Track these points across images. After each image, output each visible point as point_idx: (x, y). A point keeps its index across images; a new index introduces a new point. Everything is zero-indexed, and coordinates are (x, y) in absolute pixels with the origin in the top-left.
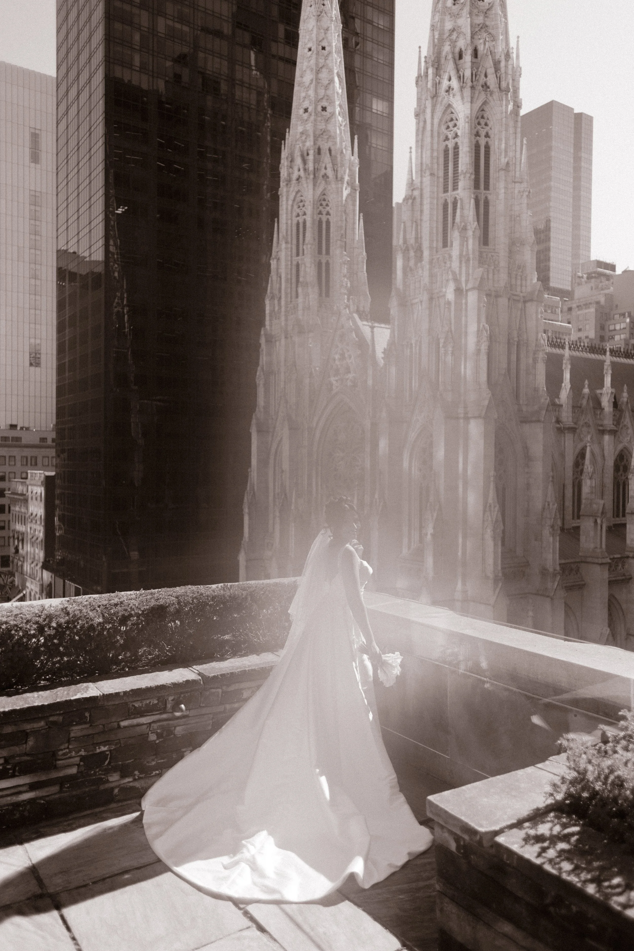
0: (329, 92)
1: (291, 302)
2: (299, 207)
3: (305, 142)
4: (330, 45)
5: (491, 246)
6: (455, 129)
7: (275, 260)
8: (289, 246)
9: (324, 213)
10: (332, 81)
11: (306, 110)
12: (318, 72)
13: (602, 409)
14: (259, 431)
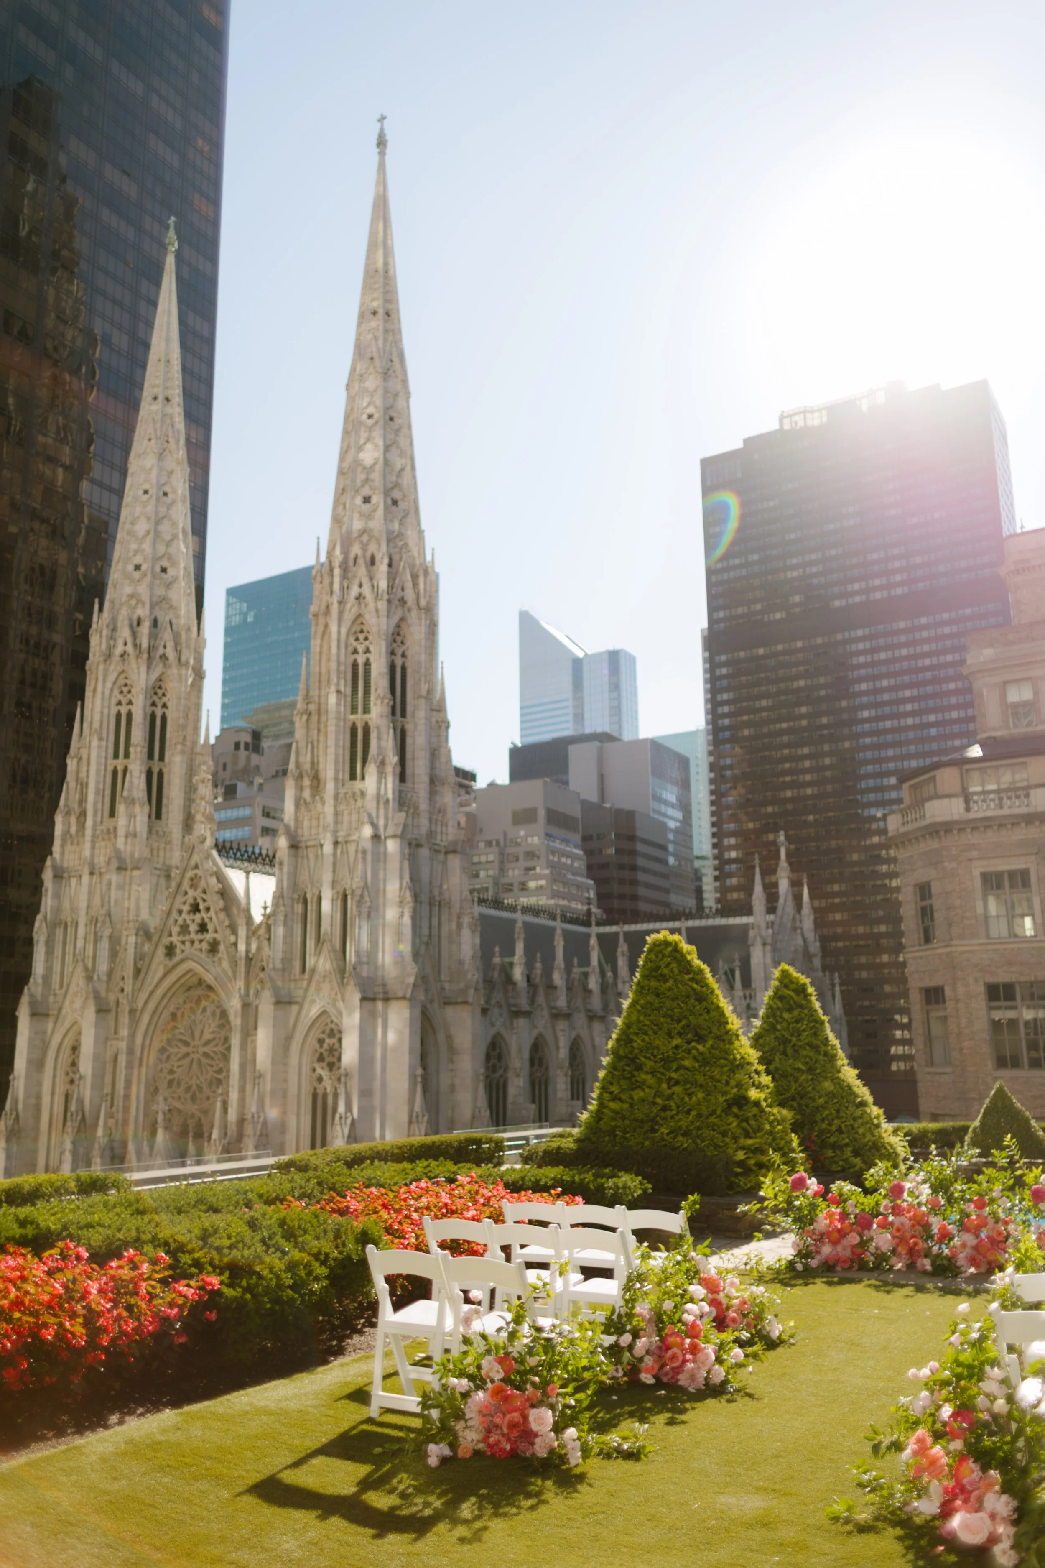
0: (172, 550)
1: (101, 822)
2: (122, 692)
3: (135, 607)
4: (175, 492)
5: (409, 784)
6: (367, 643)
7: (75, 761)
8: (104, 743)
9: (160, 705)
10: (175, 537)
11: (137, 568)
12: (158, 522)
13: (514, 984)
14: (34, 1014)
